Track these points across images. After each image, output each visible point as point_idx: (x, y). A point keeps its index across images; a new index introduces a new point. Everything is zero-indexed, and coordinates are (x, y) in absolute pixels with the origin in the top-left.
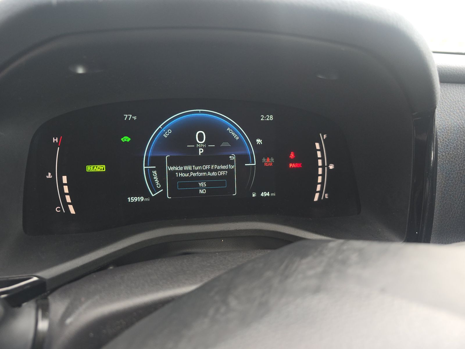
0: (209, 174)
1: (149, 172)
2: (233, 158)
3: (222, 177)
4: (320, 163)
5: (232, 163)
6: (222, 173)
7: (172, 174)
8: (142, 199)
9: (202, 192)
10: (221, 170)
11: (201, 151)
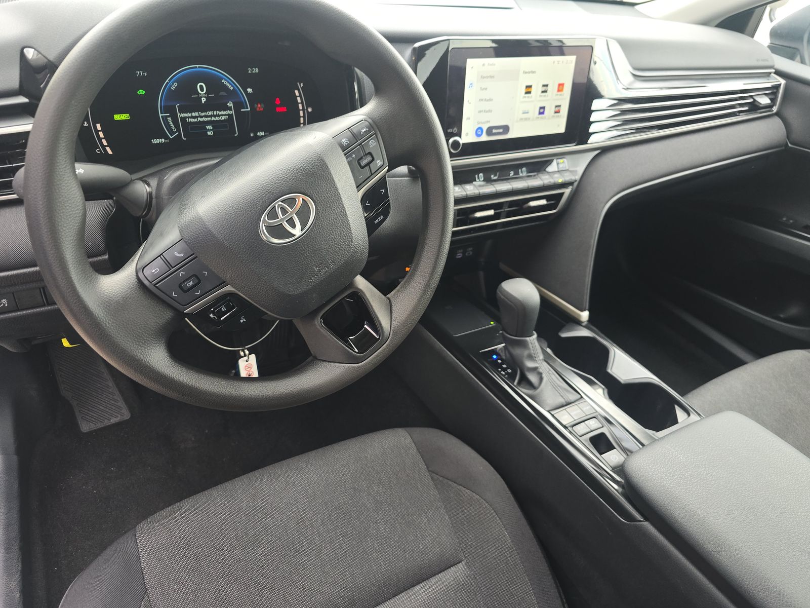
0: (213, 119)
1: (165, 118)
2: (230, 104)
3: (224, 120)
4: (300, 107)
5: (230, 109)
6: (223, 118)
7: (183, 119)
8: (163, 140)
9: (210, 133)
10: (222, 115)
11: (204, 100)
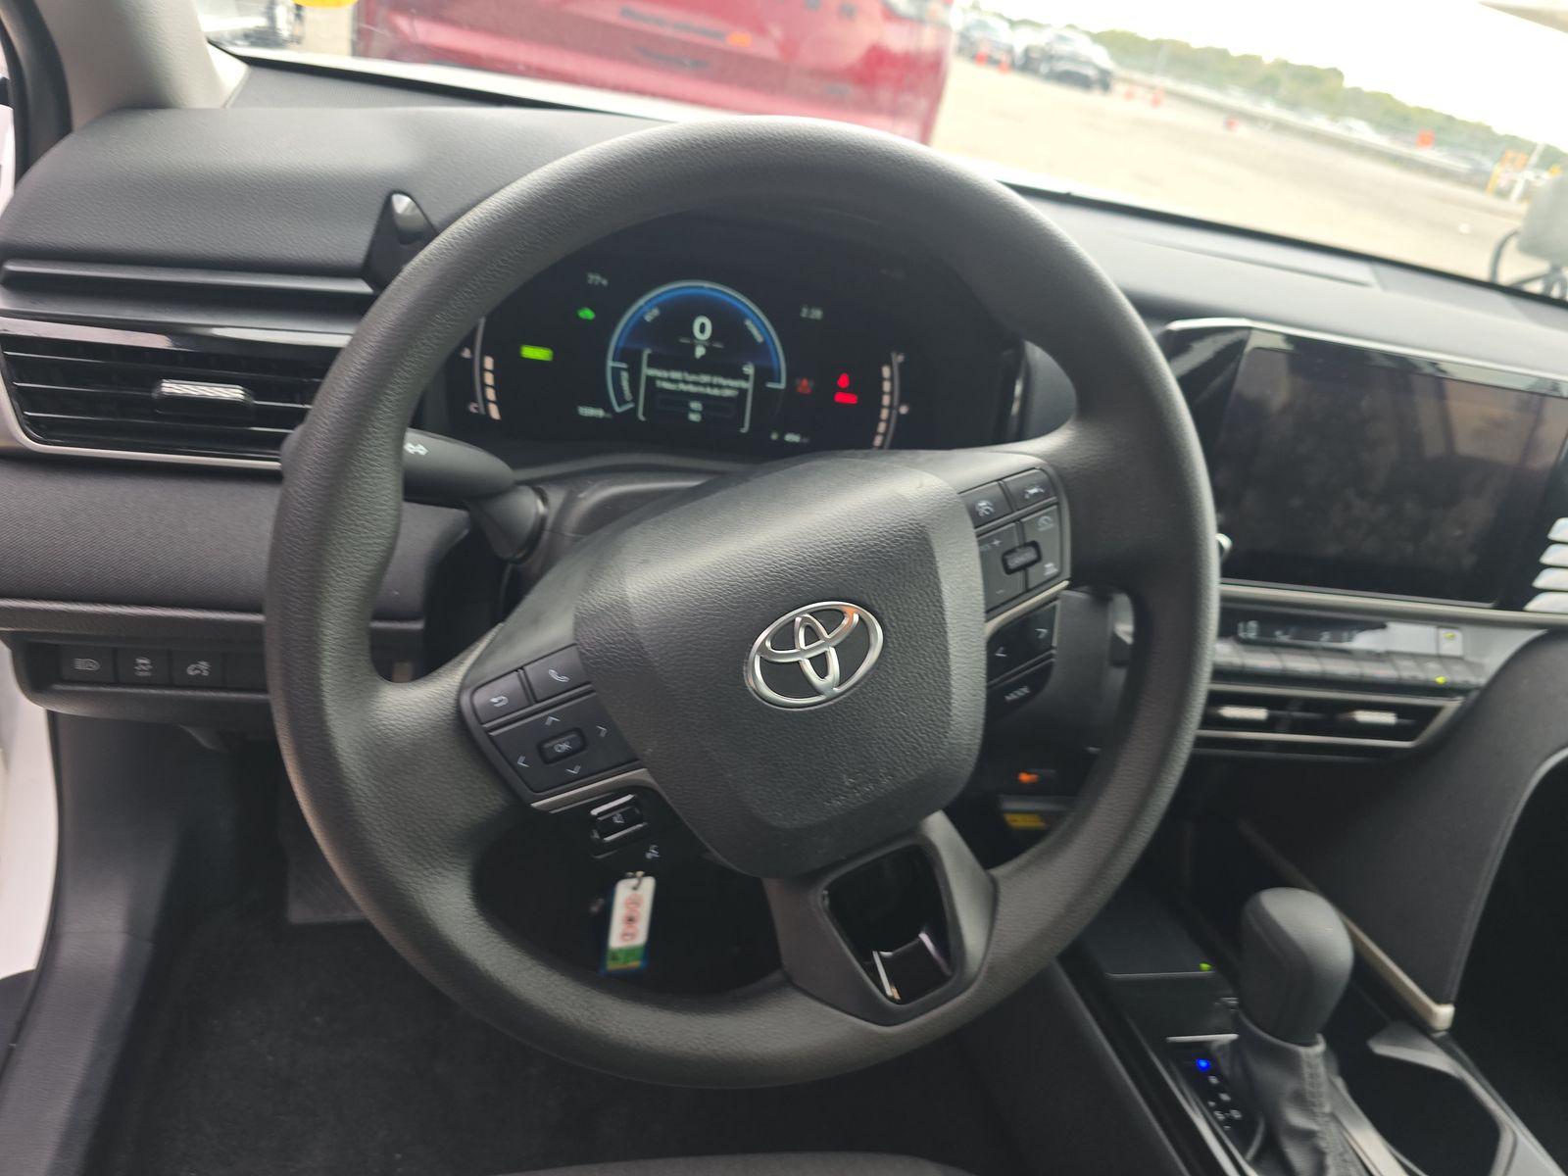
0: (709, 391)
1: (616, 372)
2: (749, 370)
3: (728, 399)
4: (886, 400)
5: (746, 378)
6: (728, 393)
7: (651, 380)
8: (600, 413)
9: (694, 417)
10: (728, 387)
11: (700, 352)
